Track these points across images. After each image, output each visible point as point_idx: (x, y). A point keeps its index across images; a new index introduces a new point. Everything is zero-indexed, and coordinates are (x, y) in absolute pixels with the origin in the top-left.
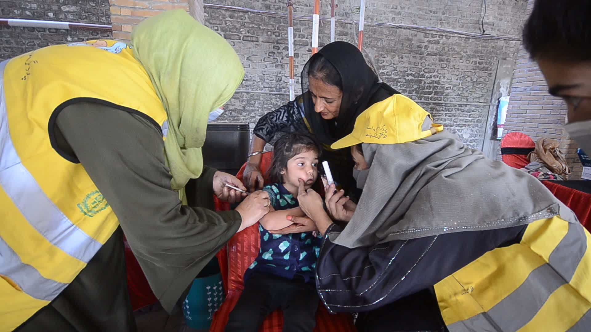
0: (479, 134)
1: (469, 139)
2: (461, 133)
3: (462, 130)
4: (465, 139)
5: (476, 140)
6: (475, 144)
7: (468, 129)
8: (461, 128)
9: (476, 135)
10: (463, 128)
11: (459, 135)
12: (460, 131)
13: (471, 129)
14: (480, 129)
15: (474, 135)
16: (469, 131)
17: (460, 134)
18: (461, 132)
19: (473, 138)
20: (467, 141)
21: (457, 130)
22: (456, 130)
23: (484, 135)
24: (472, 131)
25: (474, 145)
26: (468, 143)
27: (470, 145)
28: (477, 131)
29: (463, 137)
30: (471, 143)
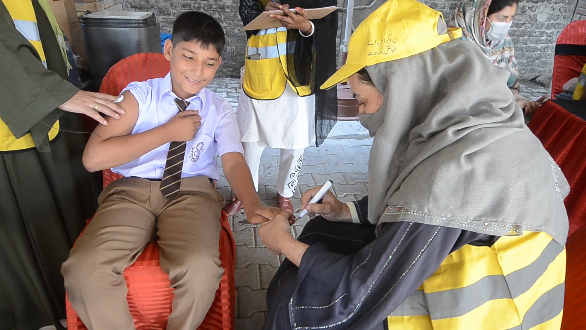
0: (564, 14)
1: (546, 23)
2: (535, 13)
3: (537, 7)
4: (540, 23)
5: (557, 24)
6: (555, 31)
7: (546, 7)
8: (535, 5)
9: (559, 16)
10: (538, 4)
11: (530, 16)
12: (533, 9)
13: (552, 7)
14: (567, 6)
15: (556, 17)
16: (548, 10)
17: (532, 14)
18: (534, 11)
19: (552, 21)
20: (542, 27)
21: (529, 8)
22: (527, 8)
23: (571, 16)
24: (554, 9)
25: (552, 33)
26: (543, 29)
27: (546, 33)
28: (562, 9)
29: (536, 20)
30: (548, 29)
